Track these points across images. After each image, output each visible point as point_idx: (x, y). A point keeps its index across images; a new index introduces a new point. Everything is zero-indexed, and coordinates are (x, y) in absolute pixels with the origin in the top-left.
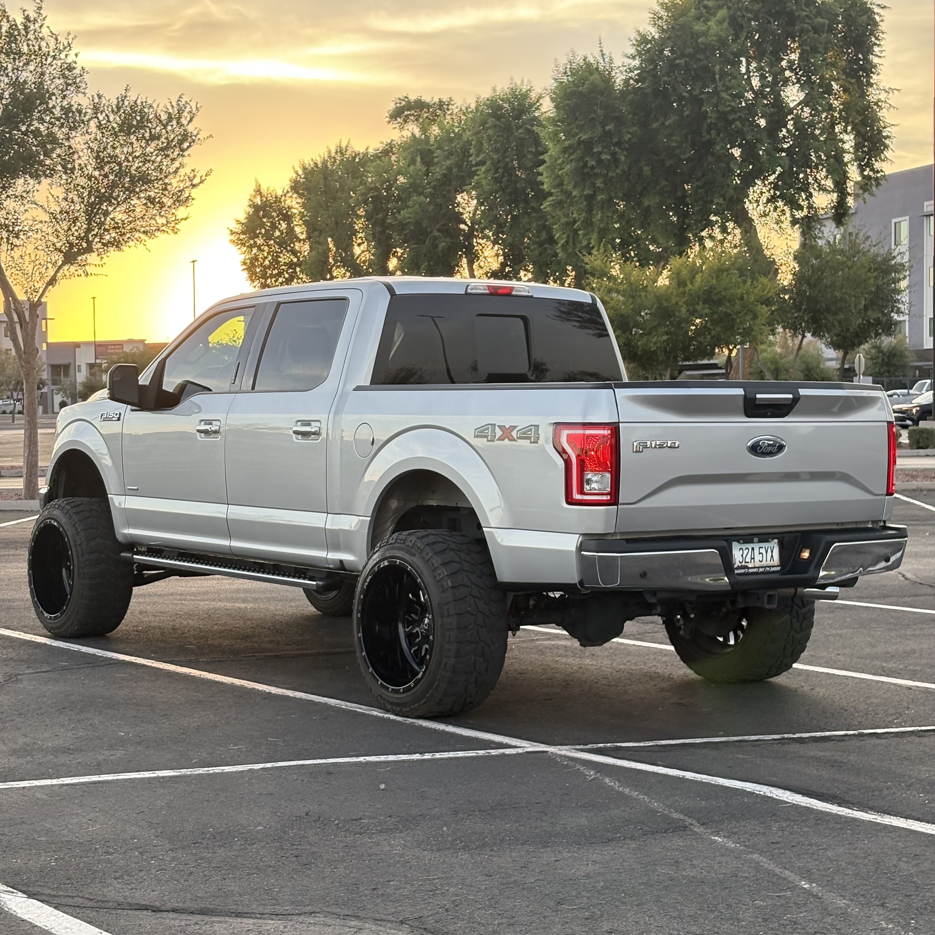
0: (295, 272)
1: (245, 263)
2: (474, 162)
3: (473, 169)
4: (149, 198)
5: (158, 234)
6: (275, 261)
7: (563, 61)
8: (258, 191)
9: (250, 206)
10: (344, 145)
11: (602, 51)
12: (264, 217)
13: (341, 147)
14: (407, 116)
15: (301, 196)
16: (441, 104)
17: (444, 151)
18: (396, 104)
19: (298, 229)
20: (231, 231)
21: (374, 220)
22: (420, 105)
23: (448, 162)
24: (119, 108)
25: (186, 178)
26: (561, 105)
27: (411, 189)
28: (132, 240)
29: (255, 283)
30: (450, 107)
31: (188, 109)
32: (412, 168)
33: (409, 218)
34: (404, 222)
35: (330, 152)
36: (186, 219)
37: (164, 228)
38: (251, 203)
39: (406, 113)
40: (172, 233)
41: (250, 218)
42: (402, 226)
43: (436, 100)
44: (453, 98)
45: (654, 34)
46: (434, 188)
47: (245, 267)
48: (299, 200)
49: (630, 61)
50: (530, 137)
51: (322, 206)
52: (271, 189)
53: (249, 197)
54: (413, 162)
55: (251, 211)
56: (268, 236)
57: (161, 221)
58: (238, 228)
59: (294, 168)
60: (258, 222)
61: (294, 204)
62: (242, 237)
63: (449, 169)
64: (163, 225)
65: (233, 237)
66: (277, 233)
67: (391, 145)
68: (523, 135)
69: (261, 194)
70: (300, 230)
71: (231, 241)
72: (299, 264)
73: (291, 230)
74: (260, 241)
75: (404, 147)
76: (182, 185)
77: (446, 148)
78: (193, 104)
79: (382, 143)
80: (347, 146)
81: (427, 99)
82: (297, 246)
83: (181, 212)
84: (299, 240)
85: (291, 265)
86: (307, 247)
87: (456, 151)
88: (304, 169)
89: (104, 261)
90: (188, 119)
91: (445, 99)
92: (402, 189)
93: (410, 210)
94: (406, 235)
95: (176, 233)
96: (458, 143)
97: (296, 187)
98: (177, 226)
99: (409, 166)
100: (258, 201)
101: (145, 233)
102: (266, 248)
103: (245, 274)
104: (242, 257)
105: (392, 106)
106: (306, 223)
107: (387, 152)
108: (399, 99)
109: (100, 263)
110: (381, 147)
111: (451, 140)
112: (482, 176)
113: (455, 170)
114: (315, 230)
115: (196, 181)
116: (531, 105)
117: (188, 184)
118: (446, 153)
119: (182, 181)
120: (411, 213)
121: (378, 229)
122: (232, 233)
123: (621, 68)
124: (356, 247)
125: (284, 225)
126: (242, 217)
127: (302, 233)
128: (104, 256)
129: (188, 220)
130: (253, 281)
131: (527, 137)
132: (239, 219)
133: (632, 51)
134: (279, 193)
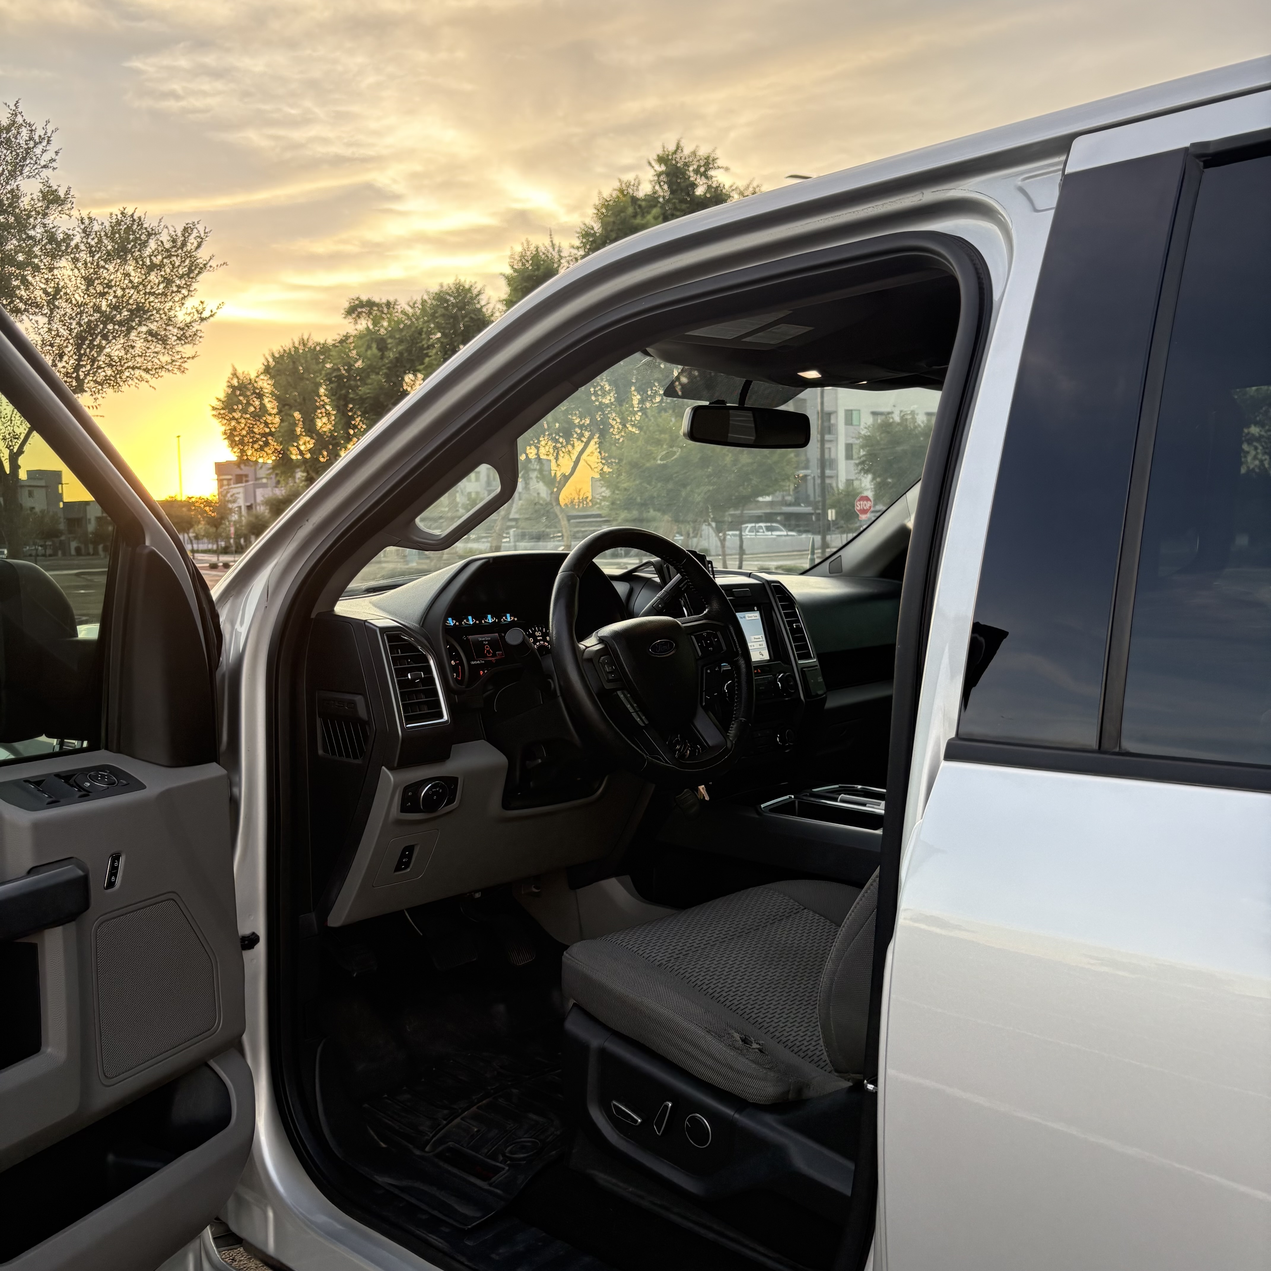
0: (267, 440)
1: (225, 433)
2: (425, 346)
3: (425, 352)
4: (150, 333)
5: (163, 373)
6: (251, 431)
7: (518, 249)
8: (235, 374)
9: (228, 386)
10: (305, 338)
11: (552, 241)
12: (240, 395)
13: (303, 340)
14: (360, 313)
15: (271, 377)
16: (388, 304)
17: (395, 339)
18: (350, 303)
19: (269, 406)
20: (213, 407)
21: (338, 395)
22: (370, 304)
23: (400, 348)
24: (113, 233)
25: (194, 310)
26: (519, 287)
27: (369, 370)
28: (132, 380)
29: (235, 450)
30: (396, 307)
31: (195, 233)
32: (369, 352)
33: (369, 393)
34: (365, 397)
35: (294, 343)
36: (193, 358)
37: (169, 367)
38: (230, 384)
39: (359, 310)
40: (178, 373)
41: (228, 396)
42: (362, 401)
43: (384, 301)
44: (398, 300)
45: (596, 229)
46: (389, 368)
47: (226, 436)
48: (270, 382)
49: (575, 251)
50: (474, 325)
51: (291, 385)
52: (246, 373)
53: (227, 380)
54: (369, 347)
55: (230, 391)
56: (244, 411)
57: (165, 359)
58: (218, 404)
59: (264, 355)
60: (235, 399)
61: (265, 385)
62: (222, 412)
63: (401, 353)
64: (167, 364)
65: (214, 413)
66: (252, 409)
67: (347, 337)
68: (468, 323)
69: (238, 377)
70: (271, 405)
71: (213, 415)
72: (271, 434)
73: (263, 406)
74: (237, 415)
75: (360, 337)
76: (188, 319)
77: (397, 336)
78: (201, 228)
79: (339, 334)
80: (308, 339)
81: (376, 299)
82: (269, 419)
83: (187, 350)
84: (270, 415)
85: (264, 435)
86: (277, 420)
87: (406, 339)
88: (273, 356)
89: (98, 402)
90: (196, 244)
91: (392, 300)
92: (360, 371)
93: (370, 386)
94: (366, 408)
95: (183, 372)
96: (407, 333)
97: (267, 370)
98: (185, 365)
99: (366, 351)
100: (235, 382)
101: (147, 370)
102: (243, 421)
103: (226, 442)
104: (223, 428)
105: (347, 305)
106: (278, 398)
107: (344, 340)
108: (353, 299)
109: (94, 405)
110: (338, 338)
111: (401, 330)
112: (433, 357)
113: (405, 355)
114: (284, 405)
115: (205, 314)
116: (472, 298)
117: (196, 316)
118: (397, 341)
119: (189, 314)
120: (370, 389)
121: (342, 403)
122: (214, 409)
123: (568, 258)
124: (318, 420)
125: (257, 403)
126: (222, 396)
127: (273, 408)
128: (99, 396)
129: (195, 359)
130: (233, 448)
131: (472, 324)
132: (219, 397)
133: (577, 243)
134: (253, 376)
